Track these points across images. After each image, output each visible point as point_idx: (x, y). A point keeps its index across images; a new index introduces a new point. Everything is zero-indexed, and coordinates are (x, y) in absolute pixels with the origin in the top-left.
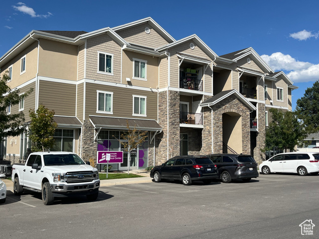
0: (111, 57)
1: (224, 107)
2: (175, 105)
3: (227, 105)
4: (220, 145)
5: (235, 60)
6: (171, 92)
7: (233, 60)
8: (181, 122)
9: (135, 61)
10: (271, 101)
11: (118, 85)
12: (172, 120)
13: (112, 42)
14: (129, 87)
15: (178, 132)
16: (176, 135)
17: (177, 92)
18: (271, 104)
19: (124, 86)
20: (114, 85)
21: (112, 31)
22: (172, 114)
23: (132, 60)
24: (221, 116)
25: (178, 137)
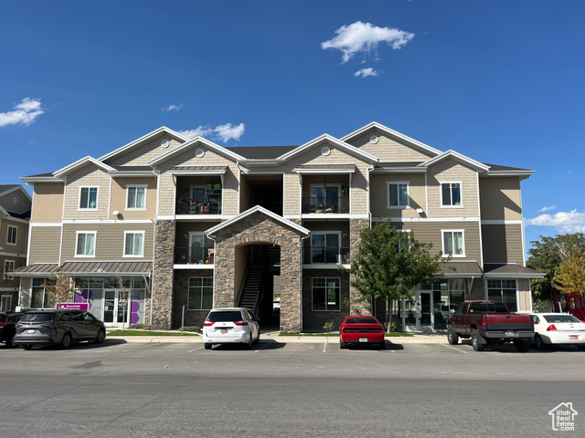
0: (96, 189)
1: (238, 235)
2: (166, 239)
3: (247, 231)
4: (228, 295)
5: (284, 157)
6: (159, 222)
7: (279, 158)
8: (176, 261)
9: (130, 188)
10: (419, 211)
11: (104, 222)
12: (159, 260)
13: (99, 171)
14: (119, 221)
15: (170, 277)
16: (166, 280)
17: (169, 221)
18: (423, 215)
19: (112, 222)
20: (99, 222)
21: (97, 162)
22: (159, 252)
23: (124, 188)
24: (233, 250)
25: (170, 283)
